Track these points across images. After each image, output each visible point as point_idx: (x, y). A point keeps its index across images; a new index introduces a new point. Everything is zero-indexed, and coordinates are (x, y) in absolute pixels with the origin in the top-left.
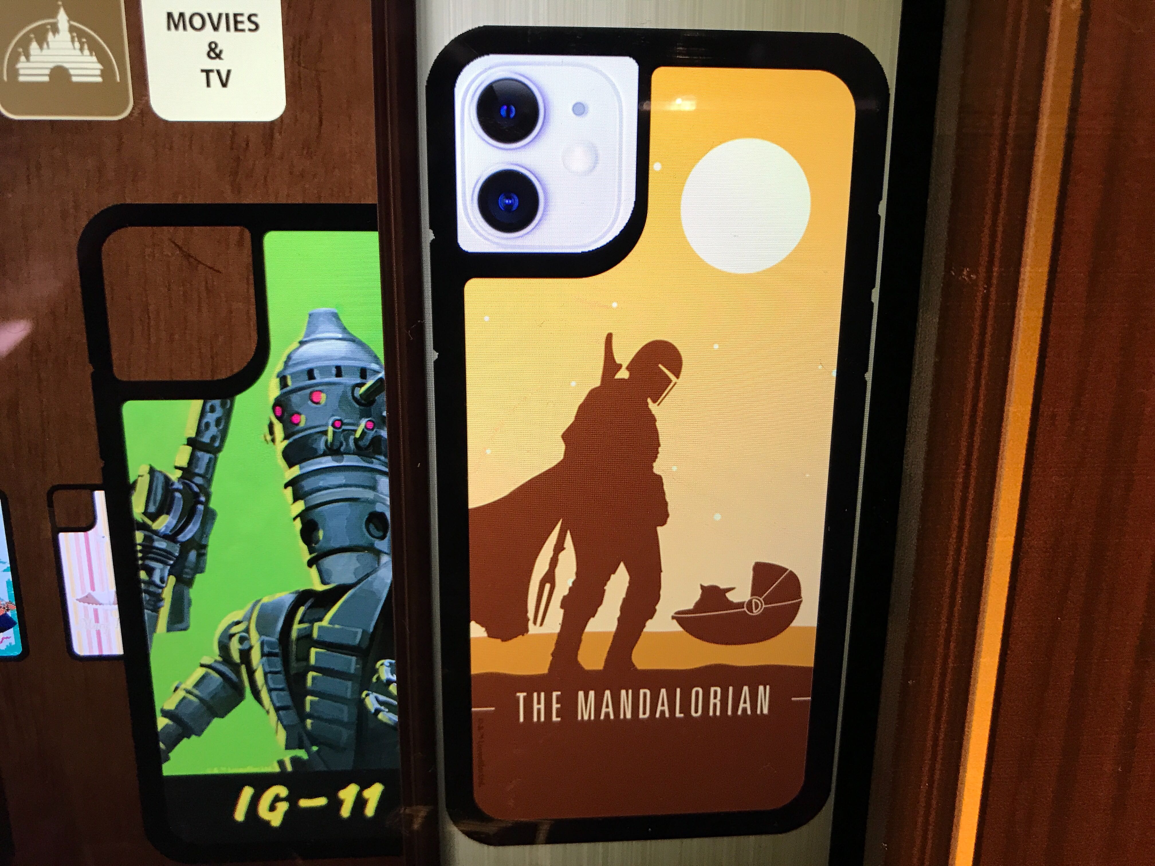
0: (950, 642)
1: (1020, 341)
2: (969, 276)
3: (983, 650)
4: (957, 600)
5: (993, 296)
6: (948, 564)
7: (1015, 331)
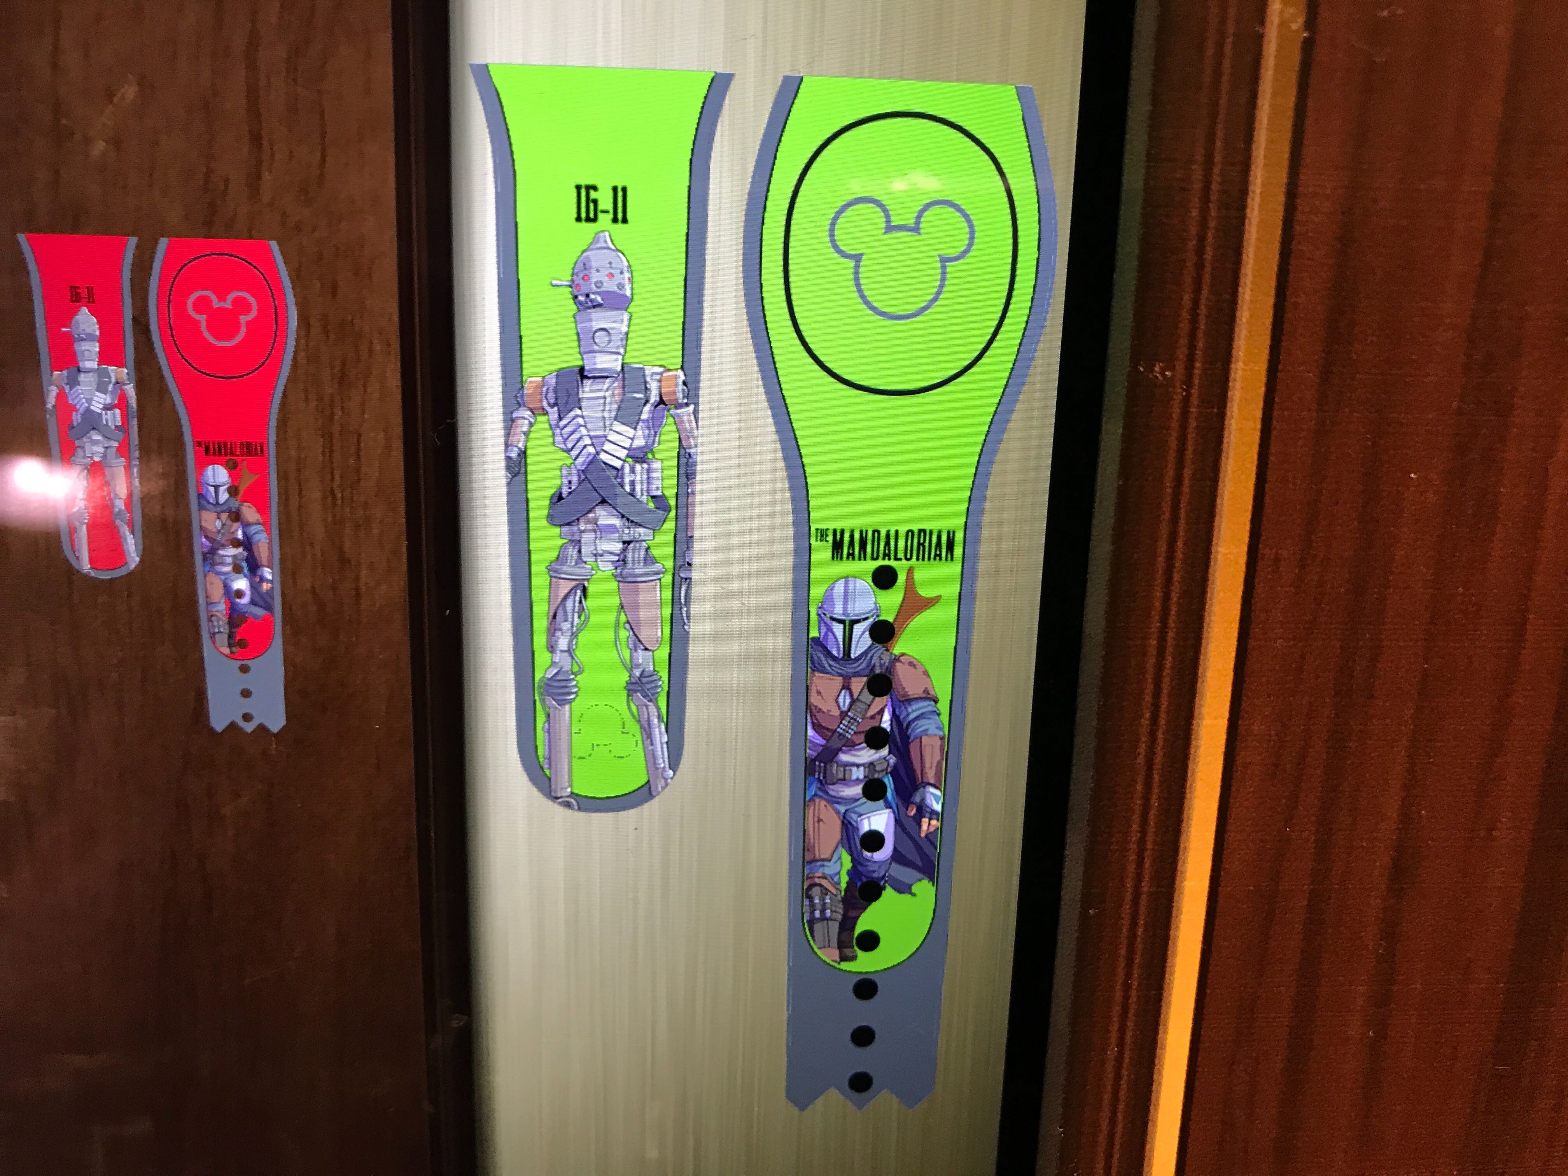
0: (1144, 859)
1: (1231, 461)
2: (1163, 375)
3: (1188, 871)
4: (1152, 802)
5: (1195, 400)
6: (1139, 754)
7: (1225, 445)
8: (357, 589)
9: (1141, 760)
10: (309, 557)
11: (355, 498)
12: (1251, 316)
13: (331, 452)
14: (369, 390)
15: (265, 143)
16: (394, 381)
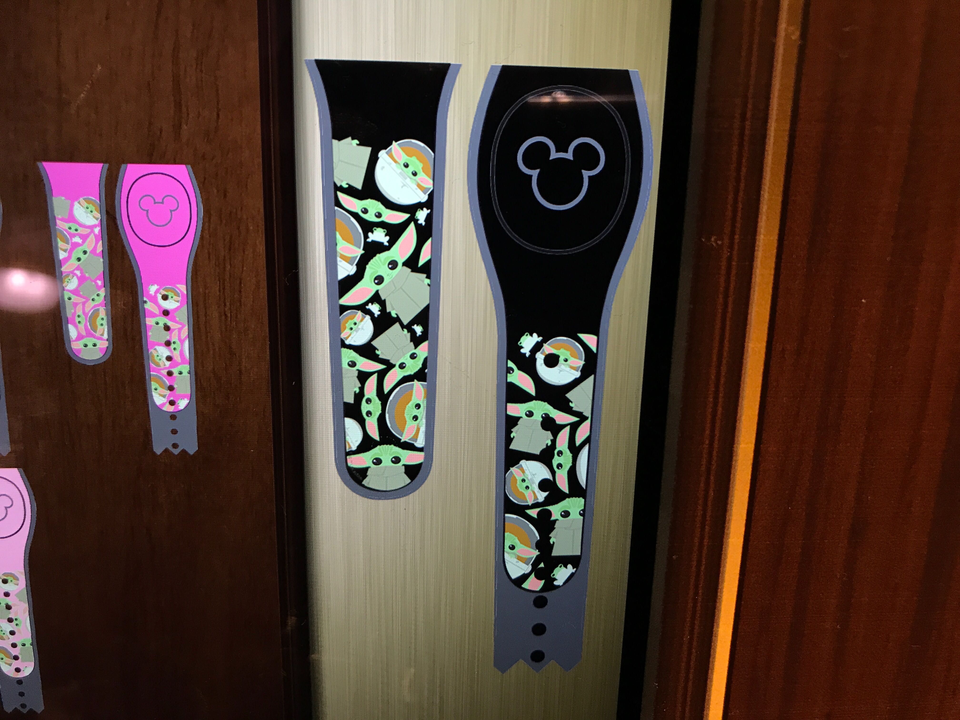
0: (705, 526)
1: (756, 293)
2: (716, 241)
3: (731, 533)
4: (710, 493)
5: (735, 258)
6: (702, 465)
7: (753, 285)
8: (240, 371)
9: (703, 468)
10: (211, 352)
11: (239, 316)
12: (768, 208)
13: (224, 289)
14: (246, 253)
15: (184, 109)
16: (261, 249)
